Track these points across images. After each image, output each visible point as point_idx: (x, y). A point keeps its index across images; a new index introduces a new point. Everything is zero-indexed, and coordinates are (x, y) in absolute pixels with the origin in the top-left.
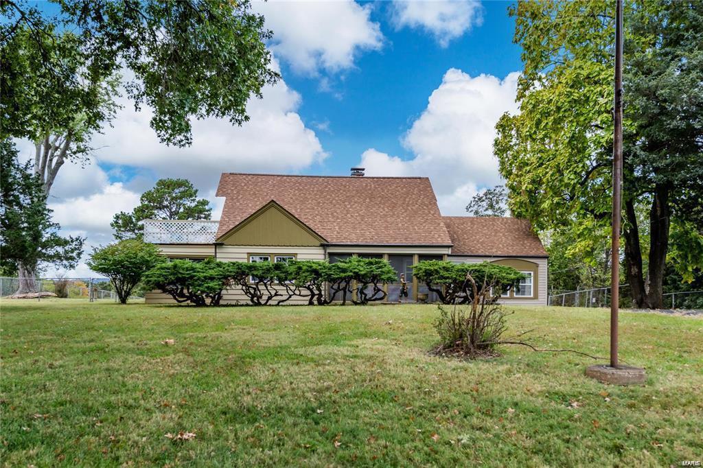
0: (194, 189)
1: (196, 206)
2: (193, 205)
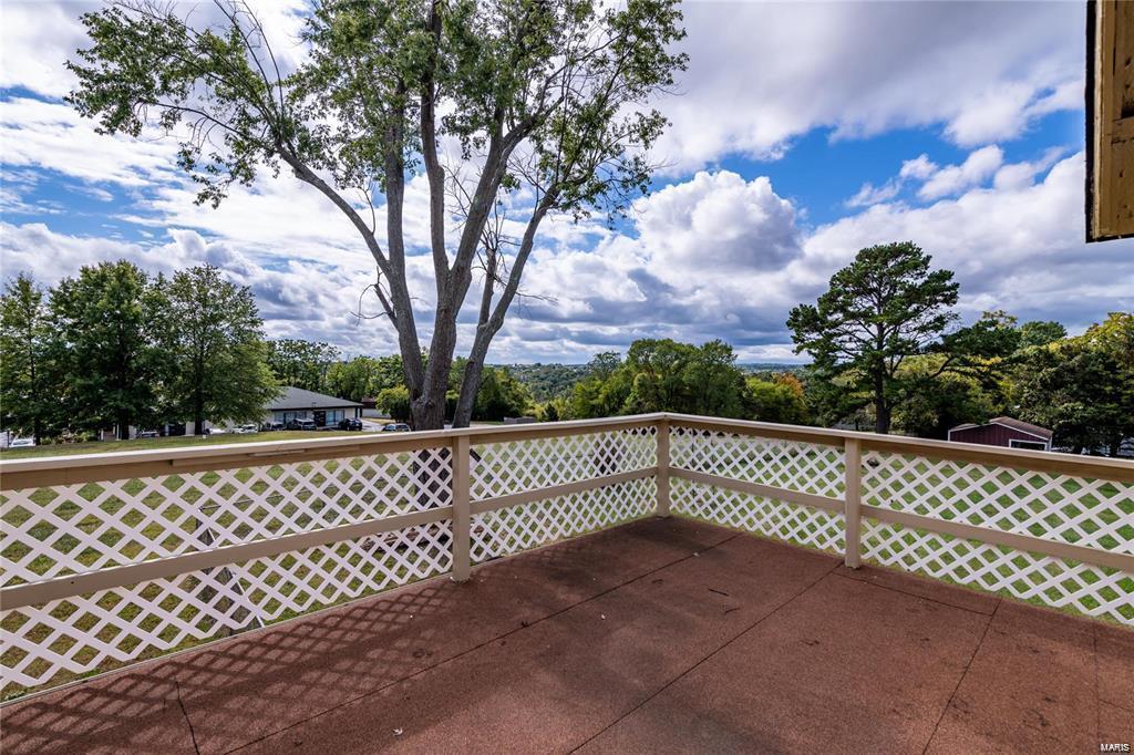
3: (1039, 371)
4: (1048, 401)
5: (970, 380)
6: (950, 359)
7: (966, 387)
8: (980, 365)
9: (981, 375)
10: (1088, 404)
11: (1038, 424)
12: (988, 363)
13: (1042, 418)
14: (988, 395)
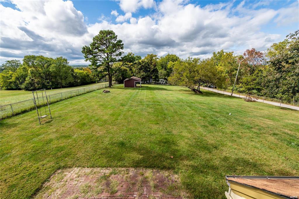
0: (116, 35)
1: (117, 42)
2: (115, 42)
3: (138, 66)
4: (140, 72)
5: (127, 68)
6: (123, 63)
7: (127, 70)
8: (129, 65)
9: (129, 67)
10: (146, 73)
11: (139, 77)
12: (130, 64)
13: (139, 76)
14: (130, 72)
